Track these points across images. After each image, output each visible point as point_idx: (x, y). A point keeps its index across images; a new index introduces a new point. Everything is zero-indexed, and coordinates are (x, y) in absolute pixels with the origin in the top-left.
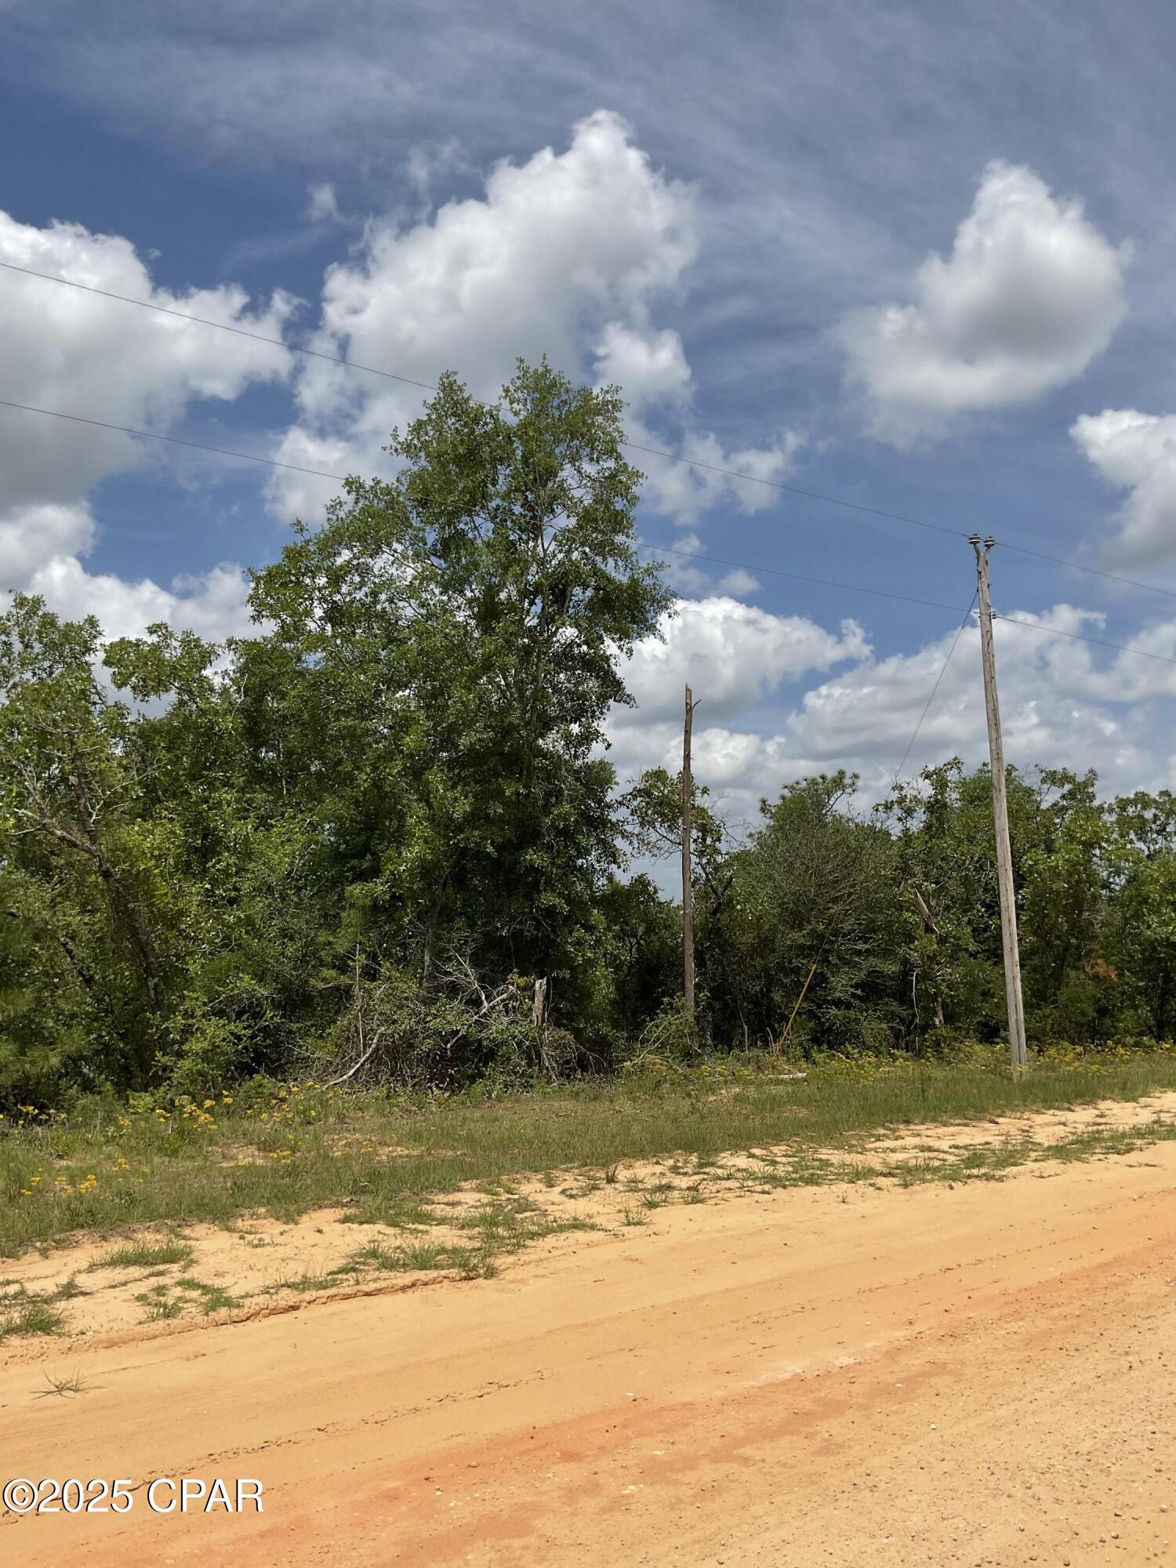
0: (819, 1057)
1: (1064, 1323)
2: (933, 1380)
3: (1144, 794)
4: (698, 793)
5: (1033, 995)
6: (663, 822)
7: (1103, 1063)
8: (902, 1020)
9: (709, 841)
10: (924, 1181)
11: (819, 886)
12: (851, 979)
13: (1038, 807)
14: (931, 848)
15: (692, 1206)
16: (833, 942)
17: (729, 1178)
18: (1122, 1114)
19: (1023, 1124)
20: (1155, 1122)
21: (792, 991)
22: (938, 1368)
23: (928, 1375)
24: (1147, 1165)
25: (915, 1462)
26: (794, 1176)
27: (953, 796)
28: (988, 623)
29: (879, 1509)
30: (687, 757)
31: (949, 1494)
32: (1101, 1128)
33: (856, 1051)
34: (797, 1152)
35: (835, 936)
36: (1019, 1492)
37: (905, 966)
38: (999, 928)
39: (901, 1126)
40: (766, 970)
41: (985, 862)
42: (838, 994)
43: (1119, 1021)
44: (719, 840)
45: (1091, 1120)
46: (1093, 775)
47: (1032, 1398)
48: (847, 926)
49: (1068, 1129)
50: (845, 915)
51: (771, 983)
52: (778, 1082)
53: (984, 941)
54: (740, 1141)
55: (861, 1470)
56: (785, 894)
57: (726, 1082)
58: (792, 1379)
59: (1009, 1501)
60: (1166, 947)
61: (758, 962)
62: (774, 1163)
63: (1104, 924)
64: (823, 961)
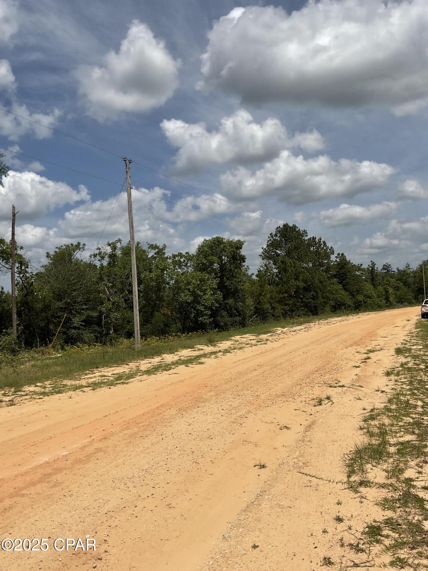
0: (67, 348)
1: (143, 428)
2: (96, 455)
3: (181, 253)
4: (18, 249)
5: (144, 321)
6: (3, 260)
7: (165, 342)
8: (99, 332)
9: (23, 268)
10: (100, 387)
11: (68, 285)
12: (80, 319)
13: (147, 257)
14: (110, 271)
15: (10, 407)
16: (74, 306)
17: (26, 395)
18: (169, 358)
19: (137, 364)
20: (179, 360)
21: (57, 325)
22: (99, 450)
23: (95, 453)
24: (175, 374)
25: (87, 484)
26: (52, 391)
27: (119, 252)
28: (130, 190)
29: (73, 502)
30: (13, 234)
31: (98, 492)
32: (161, 363)
33: (81, 345)
34: (55, 382)
35: (75, 303)
36: (122, 486)
37: (100, 314)
38: (132, 298)
39: (95, 369)
40: (47, 317)
41: (129, 276)
42: (75, 325)
43: (171, 328)
44: (27, 267)
45: (159, 361)
46: (165, 247)
47: (130, 455)
48: (79, 300)
49: (151, 364)
50: (78, 295)
51: (49, 322)
52: (50, 358)
53: (129, 304)
54: (32, 381)
55: (67, 490)
56: (55, 288)
57: (29, 360)
58: (44, 463)
59: (119, 490)
60: (186, 303)
61: (44, 314)
62: (45, 388)
63: (168, 296)
64: (70, 313)
